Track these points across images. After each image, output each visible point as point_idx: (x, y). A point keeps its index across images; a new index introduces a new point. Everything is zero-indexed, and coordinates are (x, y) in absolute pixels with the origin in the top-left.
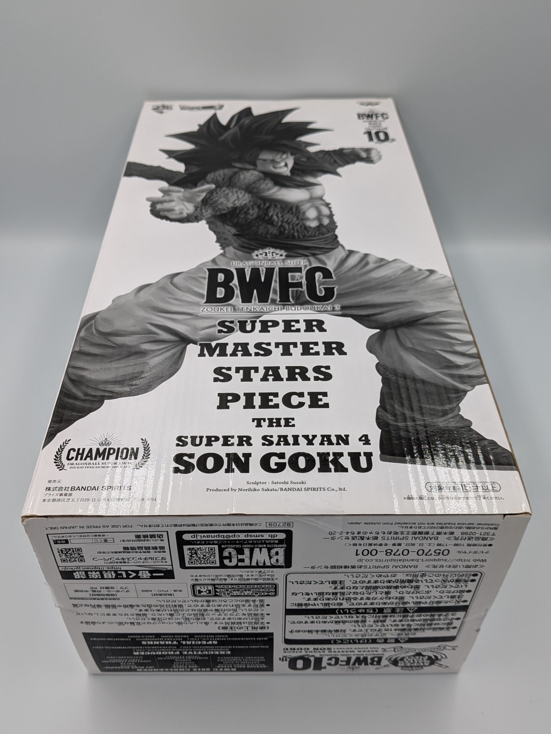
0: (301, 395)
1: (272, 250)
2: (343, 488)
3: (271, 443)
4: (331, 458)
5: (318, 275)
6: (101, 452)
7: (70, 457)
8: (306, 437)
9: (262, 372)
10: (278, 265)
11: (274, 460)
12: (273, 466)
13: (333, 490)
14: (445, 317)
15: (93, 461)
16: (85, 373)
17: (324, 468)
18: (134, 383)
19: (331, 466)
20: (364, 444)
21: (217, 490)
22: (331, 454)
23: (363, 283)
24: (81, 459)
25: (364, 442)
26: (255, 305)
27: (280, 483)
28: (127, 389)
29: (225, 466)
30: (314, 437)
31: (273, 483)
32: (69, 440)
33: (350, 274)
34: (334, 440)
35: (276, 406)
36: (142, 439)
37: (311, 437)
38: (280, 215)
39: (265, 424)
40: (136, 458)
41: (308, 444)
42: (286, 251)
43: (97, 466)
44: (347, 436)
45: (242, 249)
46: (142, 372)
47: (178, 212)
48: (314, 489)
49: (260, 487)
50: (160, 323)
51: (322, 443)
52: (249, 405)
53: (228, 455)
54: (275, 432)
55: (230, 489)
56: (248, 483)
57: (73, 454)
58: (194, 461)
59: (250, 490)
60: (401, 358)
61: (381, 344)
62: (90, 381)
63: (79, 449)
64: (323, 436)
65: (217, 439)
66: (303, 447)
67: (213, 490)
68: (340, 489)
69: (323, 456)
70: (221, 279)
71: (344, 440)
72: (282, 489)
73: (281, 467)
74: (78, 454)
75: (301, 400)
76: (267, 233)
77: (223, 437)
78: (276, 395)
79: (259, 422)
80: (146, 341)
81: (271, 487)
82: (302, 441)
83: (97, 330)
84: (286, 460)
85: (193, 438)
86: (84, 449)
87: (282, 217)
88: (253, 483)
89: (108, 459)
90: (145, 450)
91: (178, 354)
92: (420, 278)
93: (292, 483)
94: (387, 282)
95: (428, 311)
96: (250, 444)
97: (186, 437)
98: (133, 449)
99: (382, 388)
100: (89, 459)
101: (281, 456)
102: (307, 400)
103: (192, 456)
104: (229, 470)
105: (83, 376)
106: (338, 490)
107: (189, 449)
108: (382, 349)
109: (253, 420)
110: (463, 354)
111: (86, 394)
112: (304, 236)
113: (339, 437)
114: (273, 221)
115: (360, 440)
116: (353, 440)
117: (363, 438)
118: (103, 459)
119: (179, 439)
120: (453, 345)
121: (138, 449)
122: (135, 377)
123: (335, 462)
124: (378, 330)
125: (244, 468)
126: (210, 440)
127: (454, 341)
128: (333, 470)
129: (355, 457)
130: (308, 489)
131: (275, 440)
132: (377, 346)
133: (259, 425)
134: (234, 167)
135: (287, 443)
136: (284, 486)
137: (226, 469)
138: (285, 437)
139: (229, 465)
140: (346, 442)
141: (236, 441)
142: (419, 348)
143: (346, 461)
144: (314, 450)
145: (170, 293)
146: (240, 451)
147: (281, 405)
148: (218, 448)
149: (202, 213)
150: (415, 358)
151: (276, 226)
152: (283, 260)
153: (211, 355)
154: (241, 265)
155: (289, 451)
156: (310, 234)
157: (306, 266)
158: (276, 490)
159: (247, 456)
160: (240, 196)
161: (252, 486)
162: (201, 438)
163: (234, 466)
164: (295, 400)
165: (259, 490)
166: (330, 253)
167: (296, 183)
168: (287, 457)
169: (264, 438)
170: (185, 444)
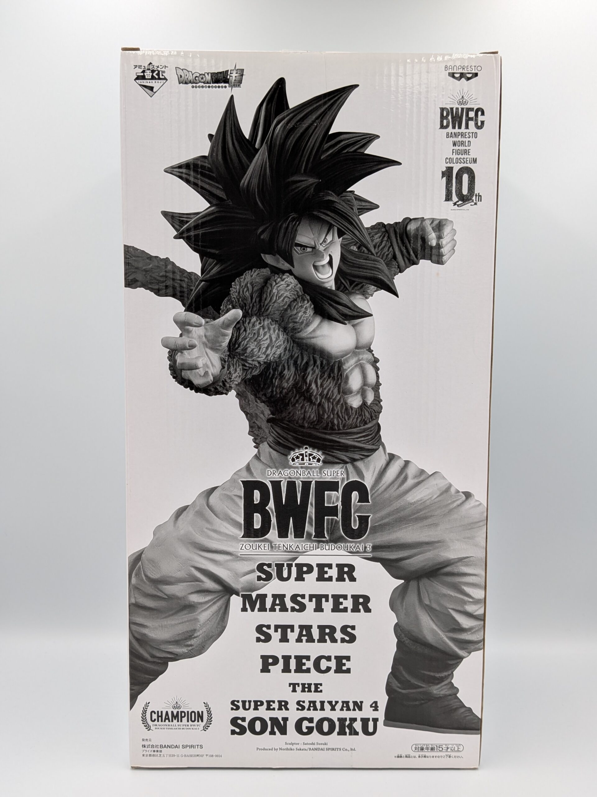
0: (329, 659)
1: (309, 451)
2: (353, 748)
3: (303, 708)
4: (348, 723)
5: (355, 495)
6: (175, 714)
7: (153, 719)
8: (330, 703)
9: (297, 630)
10: (315, 476)
11: (305, 724)
12: (305, 730)
13: (346, 750)
14: (467, 565)
15: (171, 723)
16: (145, 631)
17: (342, 732)
18: (189, 643)
19: (347, 730)
20: (374, 710)
21: (264, 749)
22: (348, 720)
23: (398, 510)
24: (162, 721)
25: (374, 708)
26: (291, 541)
27: (309, 744)
28: (185, 650)
29: (269, 729)
30: (337, 702)
31: (304, 744)
32: (149, 703)
33: (386, 495)
34: (351, 706)
35: (308, 671)
36: (204, 703)
37: (334, 703)
38: (319, 382)
39: (299, 689)
40: (202, 721)
41: (331, 710)
42: (324, 453)
43: (175, 727)
44: (361, 702)
45: (277, 448)
46: (195, 630)
47: (201, 371)
48: (333, 749)
49: (294, 747)
50: (203, 567)
51: (342, 709)
52: (286, 669)
53: (271, 719)
54: (307, 697)
55: (273, 749)
56: (286, 744)
57: (155, 716)
58: (246, 724)
59: (287, 749)
60: (417, 618)
61: (403, 598)
62: (153, 640)
63: (158, 712)
64: (343, 702)
65: (262, 703)
66: (327, 713)
67: (261, 749)
68: (352, 749)
69: (342, 721)
70: (257, 500)
71: (358, 706)
72: (310, 749)
73: (310, 730)
74: (158, 716)
75: (329, 664)
76: (304, 418)
77: (267, 701)
78: (308, 658)
79: (294, 686)
80: (193, 591)
81: (303, 747)
82: (327, 706)
83: (146, 576)
84: (314, 725)
85: (244, 702)
86: (162, 712)
87: (322, 385)
88: (290, 744)
89: (181, 721)
90: (208, 713)
91: (224, 607)
92: (455, 504)
93: (317, 744)
94: (421, 510)
95: (451, 555)
96: (287, 709)
97: (238, 701)
98: (198, 712)
99: (396, 652)
100: (167, 721)
101: (311, 720)
102: (333, 664)
103: (243, 719)
104: (272, 733)
105: (145, 635)
106: (350, 750)
107: (241, 713)
108: (403, 606)
109: (290, 684)
110: (470, 615)
111: (153, 656)
112: (344, 426)
113: (355, 703)
114: (311, 395)
115: (371, 706)
116: (366, 706)
117: (374, 705)
118: (178, 721)
119: (233, 703)
120: (465, 603)
121: (202, 712)
122: (190, 635)
123: (350, 727)
124: (403, 581)
125: (283, 731)
126: (257, 704)
127: (466, 598)
128: (348, 734)
129: (365, 721)
130: (329, 749)
131: (306, 705)
132: (398, 602)
133: (294, 690)
134: (265, 265)
135: (315, 709)
136: (312, 747)
137: (270, 732)
138: (314, 702)
139: (272, 728)
140: (360, 709)
141: (276, 705)
142: (435, 606)
143: (358, 725)
144: (335, 716)
145: (208, 521)
146: (279, 715)
147: (312, 670)
148: (263, 712)
149: (230, 373)
150: (429, 618)
151: (314, 404)
152: (321, 468)
153: (253, 610)
154: (276, 477)
155: (317, 715)
156: (350, 422)
157: (343, 480)
158: (306, 750)
159: (285, 720)
160: (274, 337)
161: (289, 747)
162: (250, 702)
163: (276, 730)
164: (324, 664)
165: (294, 750)
166: (369, 458)
167: (340, 307)
168: (315, 721)
169: (298, 703)
170: (238, 708)
